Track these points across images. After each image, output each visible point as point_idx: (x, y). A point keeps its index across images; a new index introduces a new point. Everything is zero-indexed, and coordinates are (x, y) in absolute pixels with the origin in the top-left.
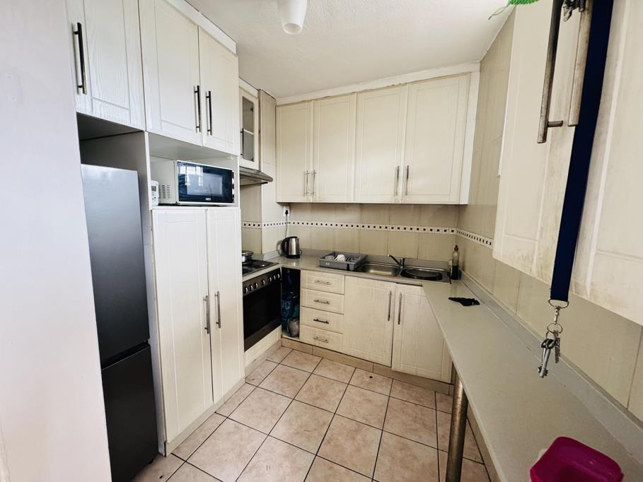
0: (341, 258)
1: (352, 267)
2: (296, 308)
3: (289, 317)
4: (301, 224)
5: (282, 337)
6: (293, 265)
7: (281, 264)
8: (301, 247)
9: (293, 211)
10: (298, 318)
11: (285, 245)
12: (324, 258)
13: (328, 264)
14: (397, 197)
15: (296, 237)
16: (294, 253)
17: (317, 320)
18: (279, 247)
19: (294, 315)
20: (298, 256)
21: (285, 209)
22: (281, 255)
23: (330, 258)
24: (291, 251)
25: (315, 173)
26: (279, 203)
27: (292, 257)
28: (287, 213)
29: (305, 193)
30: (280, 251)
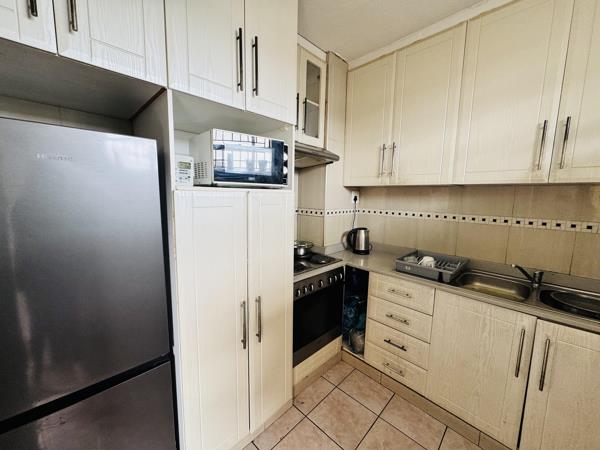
0: (428, 261)
1: (446, 278)
2: (361, 318)
3: (352, 326)
4: (372, 212)
5: (342, 349)
6: (360, 263)
7: (345, 260)
8: (371, 240)
9: (363, 198)
10: (363, 330)
11: (351, 238)
12: (402, 259)
13: (408, 269)
14: (538, 172)
15: (365, 229)
16: (363, 248)
17: (389, 342)
18: (345, 239)
19: (359, 326)
20: (366, 252)
21: (353, 195)
22: (347, 249)
23: (411, 259)
24: (359, 246)
25: (394, 147)
26: (347, 187)
27: (359, 252)
28: (355, 199)
29: (380, 174)
30: (346, 244)
